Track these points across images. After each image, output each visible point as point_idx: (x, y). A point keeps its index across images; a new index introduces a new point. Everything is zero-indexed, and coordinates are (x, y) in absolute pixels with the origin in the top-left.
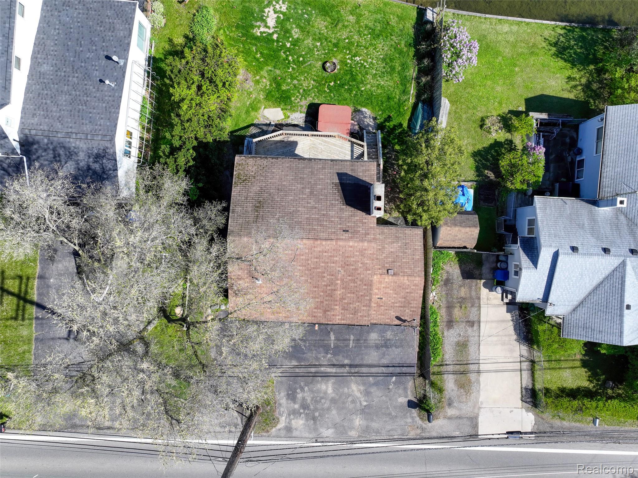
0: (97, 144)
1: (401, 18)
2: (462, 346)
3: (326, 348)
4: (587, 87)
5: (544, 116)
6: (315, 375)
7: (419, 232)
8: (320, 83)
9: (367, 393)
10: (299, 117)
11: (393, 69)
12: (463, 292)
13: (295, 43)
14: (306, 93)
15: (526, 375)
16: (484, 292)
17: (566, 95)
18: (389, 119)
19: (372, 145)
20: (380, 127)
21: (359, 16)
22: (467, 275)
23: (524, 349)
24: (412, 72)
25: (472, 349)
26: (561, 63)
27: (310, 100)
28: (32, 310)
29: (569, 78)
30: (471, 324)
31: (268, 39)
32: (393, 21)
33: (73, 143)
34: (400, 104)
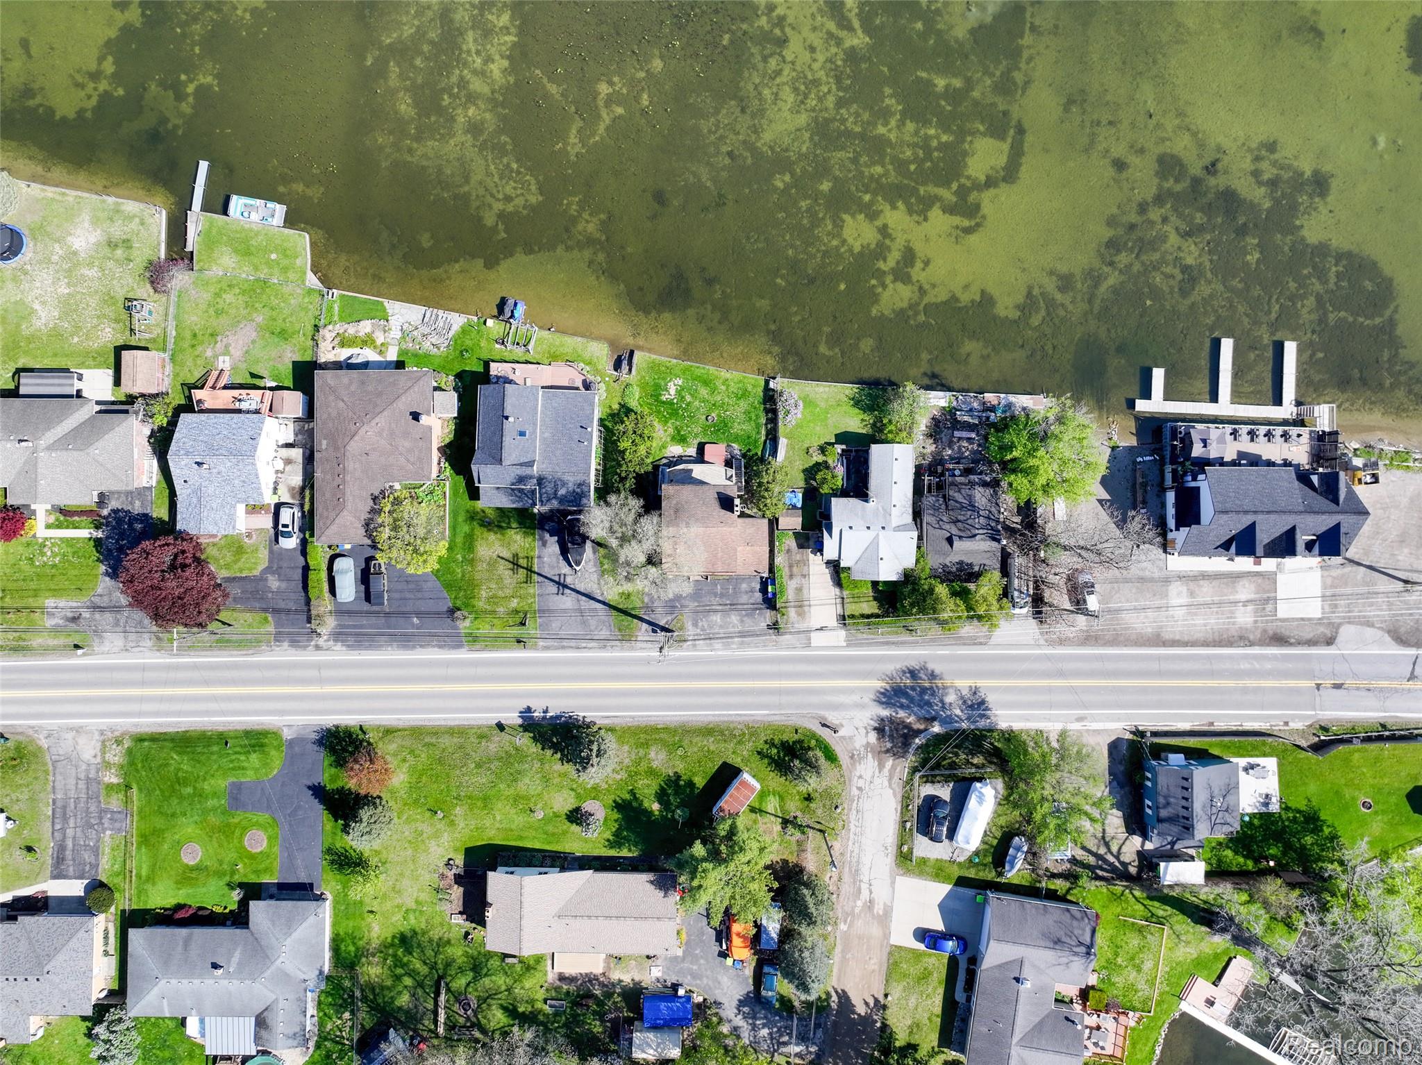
0: (580, 478)
1: (754, 386)
2: (799, 590)
3: (715, 595)
4: (874, 425)
5: (844, 447)
6: (709, 611)
7: (766, 521)
8: (705, 430)
9: (742, 621)
10: (692, 451)
11: (750, 419)
12: (798, 557)
13: (688, 404)
14: (696, 436)
15: (839, 607)
16: (811, 556)
17: (861, 431)
18: (749, 450)
19: (738, 468)
20: (744, 456)
21: (728, 386)
22: (801, 546)
23: (837, 590)
24: (763, 420)
25: (805, 591)
26: (857, 411)
27: (699, 440)
28: (535, 577)
29: (863, 420)
30: (804, 576)
31: (670, 403)
32: (750, 388)
33: (566, 478)
34: (756, 441)
